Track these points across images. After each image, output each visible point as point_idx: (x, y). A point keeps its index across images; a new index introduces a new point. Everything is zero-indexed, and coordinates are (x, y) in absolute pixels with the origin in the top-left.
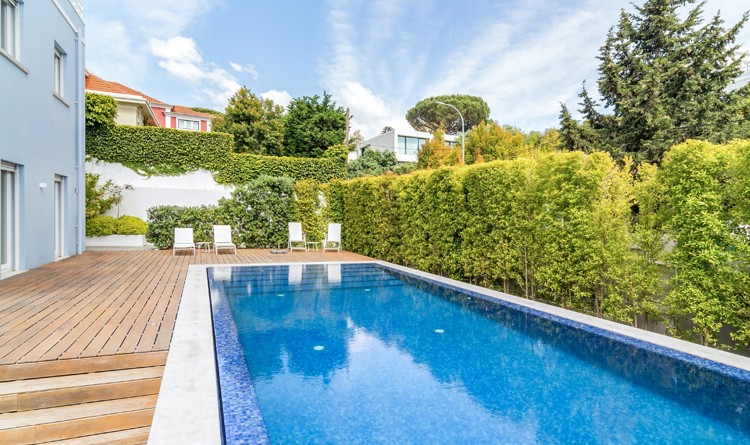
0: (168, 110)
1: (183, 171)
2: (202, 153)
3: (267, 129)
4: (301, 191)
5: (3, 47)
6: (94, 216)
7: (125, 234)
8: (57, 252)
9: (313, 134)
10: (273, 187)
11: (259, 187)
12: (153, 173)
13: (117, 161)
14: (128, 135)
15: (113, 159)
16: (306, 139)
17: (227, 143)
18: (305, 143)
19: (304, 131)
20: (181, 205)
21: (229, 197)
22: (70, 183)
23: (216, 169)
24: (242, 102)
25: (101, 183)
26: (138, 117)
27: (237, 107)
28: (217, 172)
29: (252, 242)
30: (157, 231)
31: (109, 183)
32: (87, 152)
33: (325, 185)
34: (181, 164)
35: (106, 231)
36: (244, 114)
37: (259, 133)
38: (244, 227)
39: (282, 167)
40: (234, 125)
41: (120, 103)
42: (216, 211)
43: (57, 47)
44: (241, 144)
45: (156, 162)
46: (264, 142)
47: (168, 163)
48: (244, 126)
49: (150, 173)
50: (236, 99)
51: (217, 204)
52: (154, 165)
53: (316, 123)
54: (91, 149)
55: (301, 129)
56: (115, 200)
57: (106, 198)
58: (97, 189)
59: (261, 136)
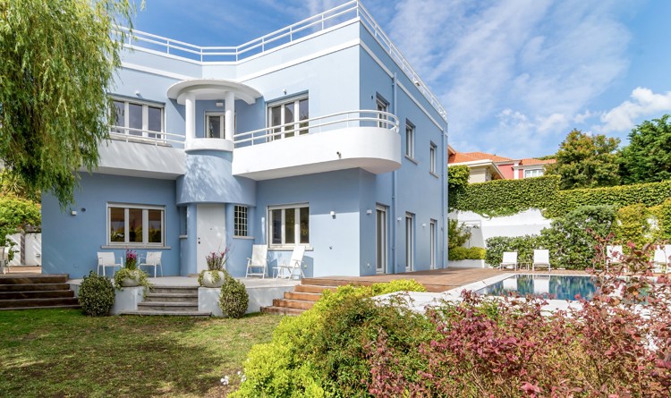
0: (516, 165)
1: (517, 211)
2: (532, 195)
3: (598, 163)
4: (624, 216)
5: (407, 154)
6: (454, 247)
7: (472, 258)
8: (432, 266)
9: (657, 158)
10: (592, 214)
11: (577, 216)
12: (494, 215)
13: (469, 209)
14: (476, 190)
15: (467, 208)
16: (648, 164)
17: (555, 182)
18: (647, 168)
19: (647, 156)
20: (510, 236)
21: (549, 227)
22: (439, 225)
23: (544, 206)
24: (571, 144)
25: (459, 225)
26: (487, 175)
27: (567, 150)
28: (545, 209)
29: (571, 264)
30: (492, 255)
31: (463, 225)
32: (449, 206)
33: (656, 208)
34: (514, 206)
35: (461, 257)
36: (573, 155)
37: (589, 168)
38: (563, 251)
39: (612, 197)
40: (564, 166)
41: (472, 168)
42: (538, 239)
43: (432, 144)
44: (570, 182)
45: (495, 207)
46: (595, 176)
47: (504, 206)
48: (573, 166)
49: (491, 216)
50: (567, 143)
51: (539, 234)
52: (494, 209)
53: (661, 146)
54: (453, 204)
55: (643, 155)
56: (468, 236)
57: (462, 235)
58: (457, 230)
59: (591, 171)
